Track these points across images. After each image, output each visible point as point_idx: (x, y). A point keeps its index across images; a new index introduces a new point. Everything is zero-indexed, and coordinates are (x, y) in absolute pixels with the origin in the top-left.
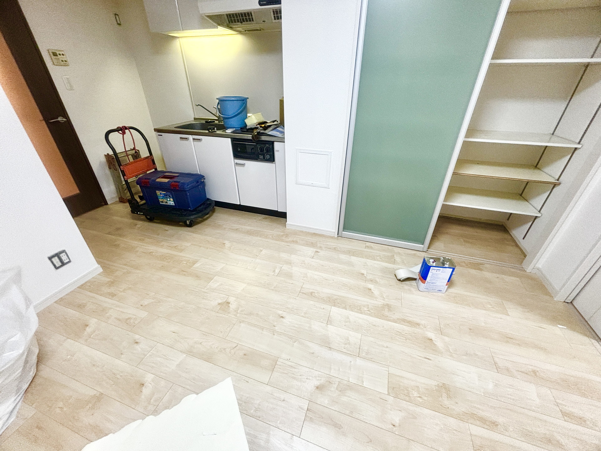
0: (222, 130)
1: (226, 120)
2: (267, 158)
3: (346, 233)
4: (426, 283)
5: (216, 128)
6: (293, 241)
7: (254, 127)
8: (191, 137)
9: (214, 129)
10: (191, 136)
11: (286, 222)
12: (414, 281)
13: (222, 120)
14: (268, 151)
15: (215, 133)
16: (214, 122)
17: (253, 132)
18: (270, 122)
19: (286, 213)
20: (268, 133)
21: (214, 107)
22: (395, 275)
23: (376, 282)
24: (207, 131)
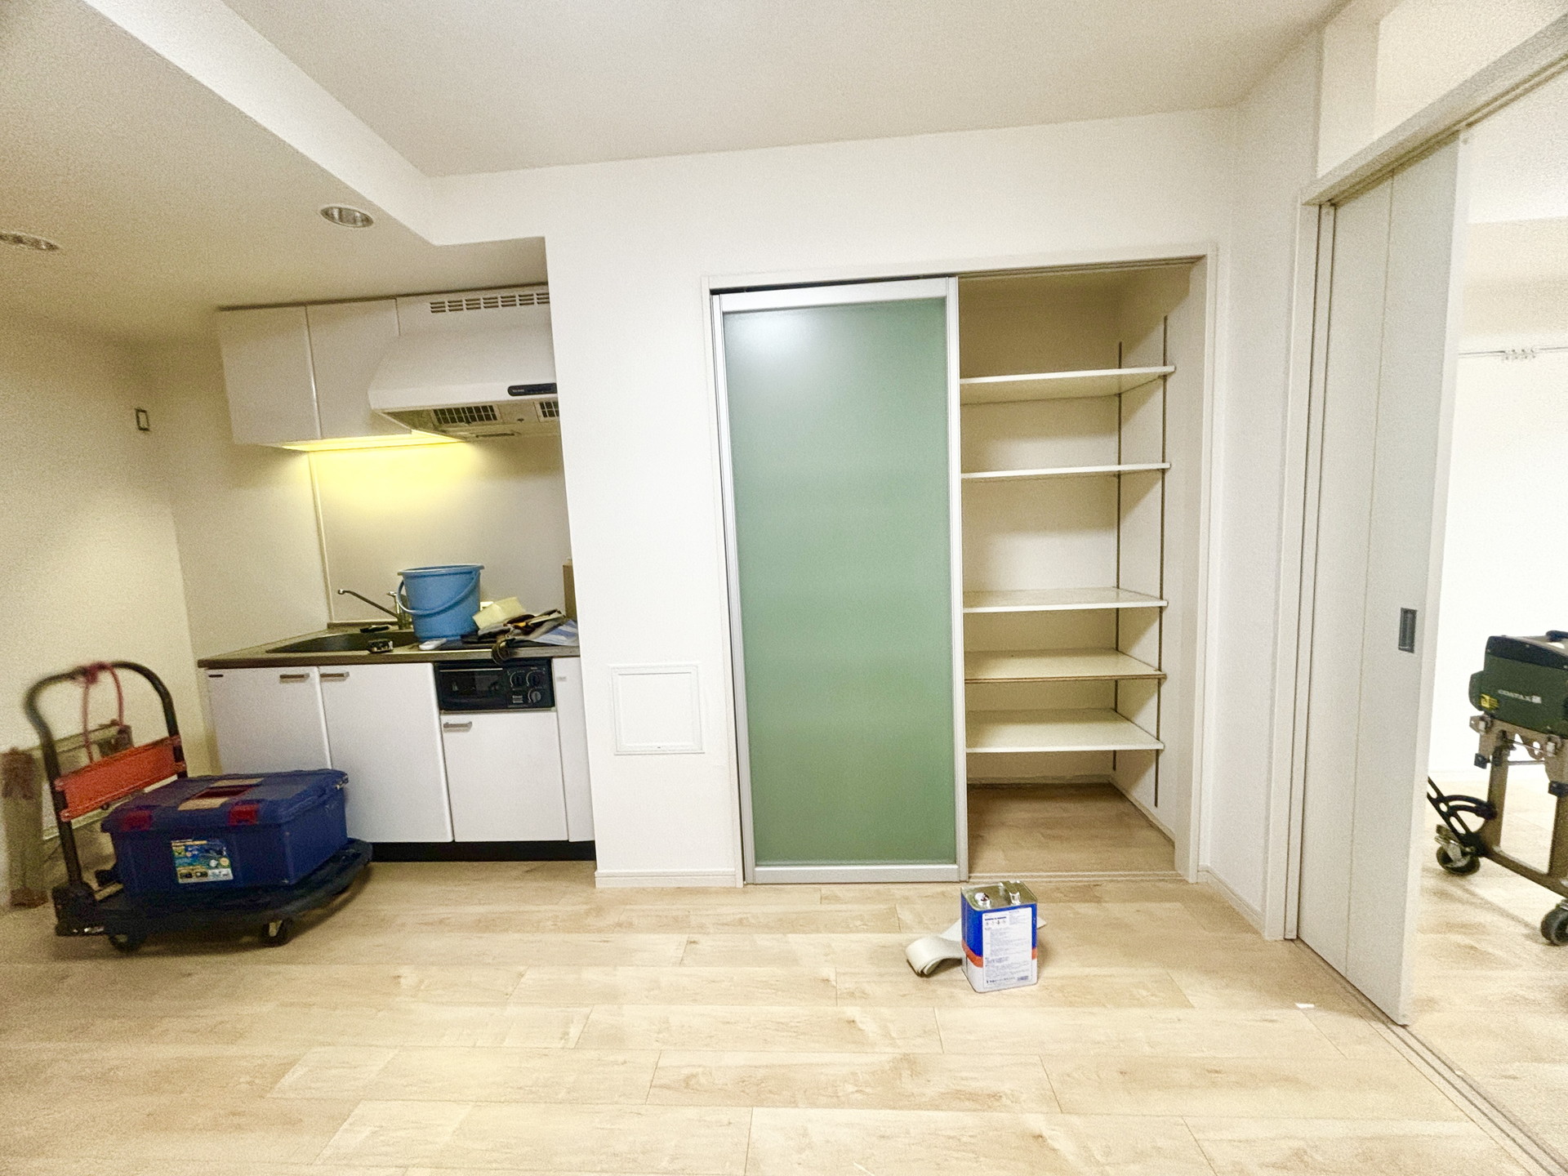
0: (410, 646)
1: (421, 622)
2: (535, 701)
3: (764, 871)
4: (984, 965)
5: (391, 643)
6: (620, 925)
7: (497, 630)
8: (314, 672)
9: (386, 644)
10: (315, 669)
11: (596, 868)
12: (958, 969)
13: (410, 623)
14: (535, 682)
15: (389, 655)
16: (387, 628)
17: (495, 642)
18: (541, 616)
19: (593, 842)
20: (535, 640)
21: (389, 594)
22: (908, 961)
23: (864, 995)
24: (366, 653)
